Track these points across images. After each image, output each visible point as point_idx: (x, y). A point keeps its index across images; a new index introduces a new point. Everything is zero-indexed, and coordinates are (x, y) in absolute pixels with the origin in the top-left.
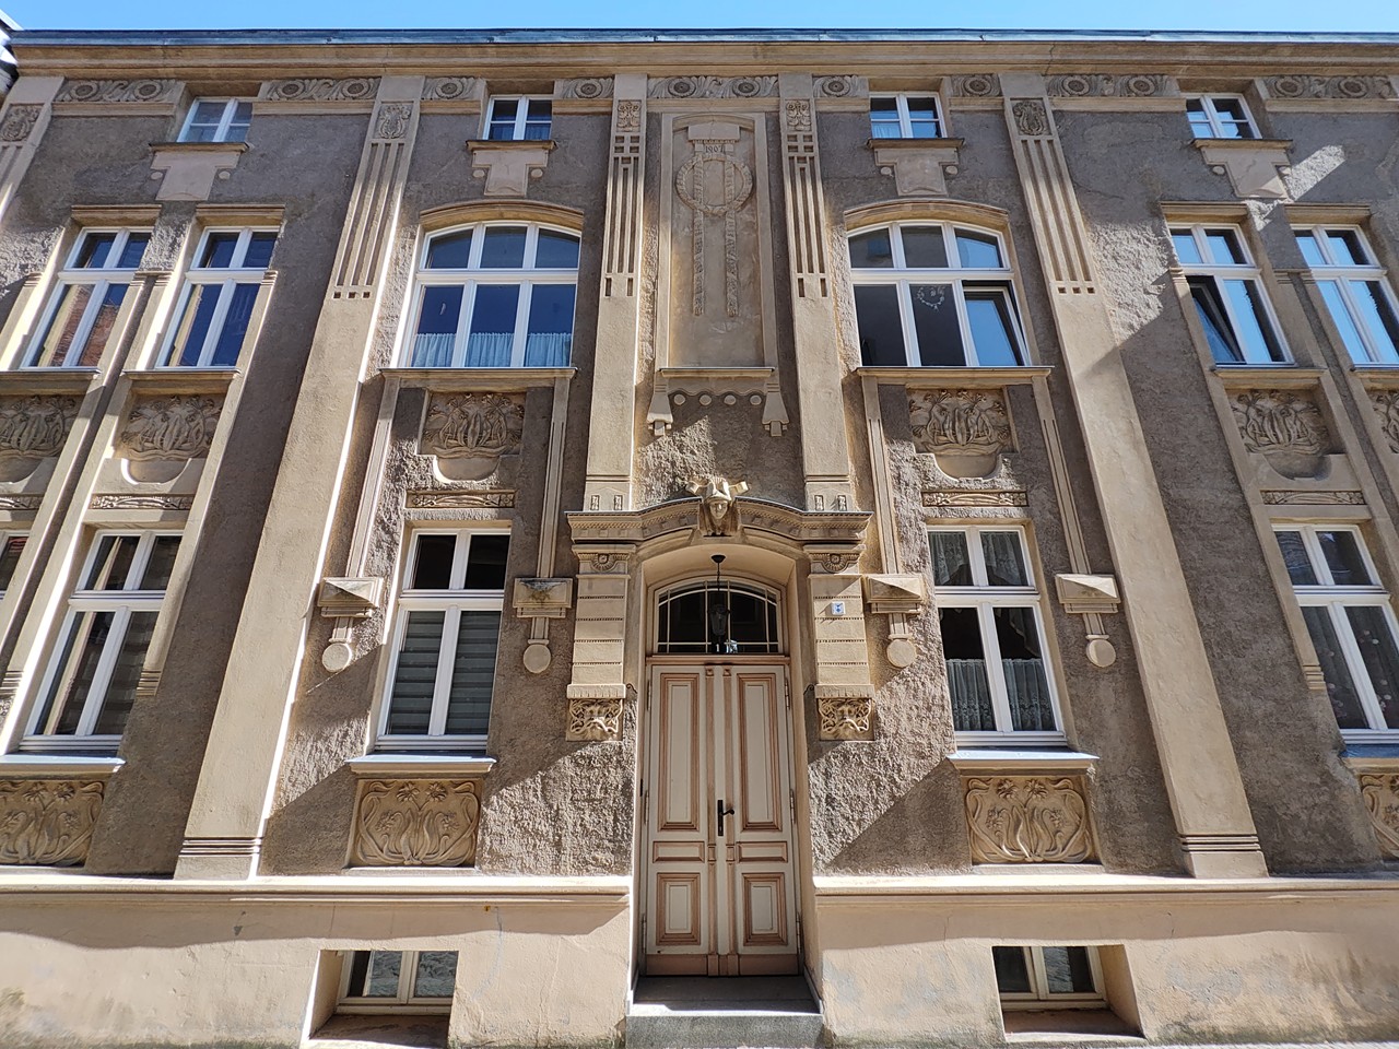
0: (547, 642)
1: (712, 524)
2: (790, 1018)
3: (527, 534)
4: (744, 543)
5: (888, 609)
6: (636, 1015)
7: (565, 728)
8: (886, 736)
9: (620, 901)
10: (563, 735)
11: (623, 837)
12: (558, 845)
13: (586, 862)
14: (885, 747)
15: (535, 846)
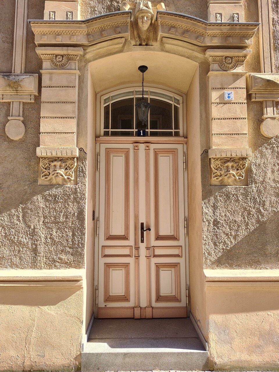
0: (22, 119)
1: (139, 37)
2: (187, 354)
3: (4, 42)
4: (162, 50)
5: (264, 97)
6: (88, 352)
7: (37, 177)
8: (256, 183)
9: (77, 285)
10: (36, 181)
11: (78, 245)
12: (35, 251)
13: (54, 261)
14: (255, 190)
15: (19, 251)
